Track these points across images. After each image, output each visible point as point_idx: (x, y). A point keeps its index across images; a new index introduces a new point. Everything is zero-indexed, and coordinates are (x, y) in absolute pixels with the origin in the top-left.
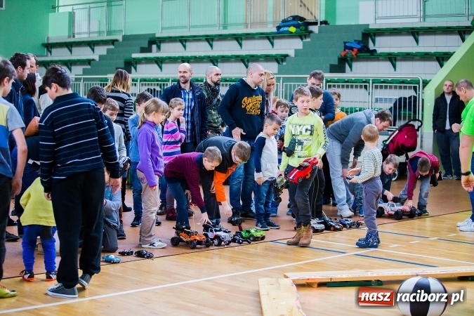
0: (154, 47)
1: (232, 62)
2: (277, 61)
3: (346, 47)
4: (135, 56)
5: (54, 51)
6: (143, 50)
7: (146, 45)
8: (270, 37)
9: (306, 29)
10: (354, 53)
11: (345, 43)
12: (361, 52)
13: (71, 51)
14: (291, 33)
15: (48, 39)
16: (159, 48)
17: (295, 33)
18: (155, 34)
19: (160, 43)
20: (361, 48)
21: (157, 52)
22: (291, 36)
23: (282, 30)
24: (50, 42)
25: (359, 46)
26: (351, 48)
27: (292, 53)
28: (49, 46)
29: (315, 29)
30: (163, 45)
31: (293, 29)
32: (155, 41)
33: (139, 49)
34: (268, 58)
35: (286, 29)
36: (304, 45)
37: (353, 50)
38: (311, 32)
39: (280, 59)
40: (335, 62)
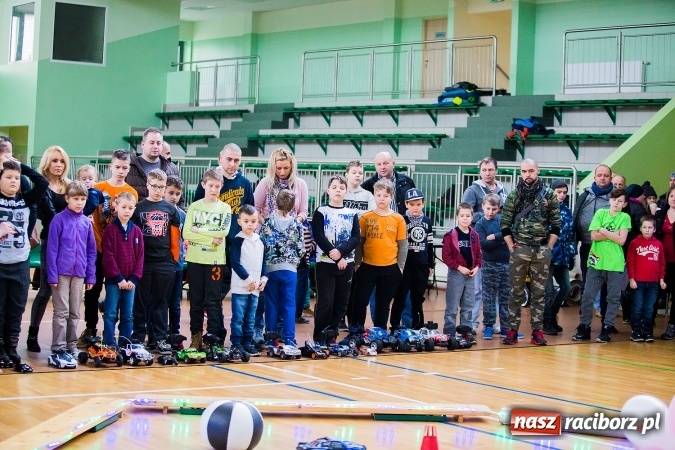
0: (291, 121)
1: (378, 143)
2: (431, 143)
3: (515, 126)
4: (263, 132)
5: (172, 123)
6: (275, 125)
7: (279, 118)
8: (431, 111)
9: (477, 100)
10: (523, 135)
11: (515, 120)
12: (533, 133)
13: (192, 124)
14: (456, 105)
15: (165, 107)
16: (297, 123)
17: (461, 105)
18: (293, 104)
19: (300, 115)
20: (533, 128)
21: (295, 128)
22: (455, 109)
23: (444, 101)
24: (168, 111)
25: (531, 125)
26: (521, 128)
27: (451, 133)
28: (165, 117)
29: (487, 100)
30: (303, 120)
31: (458, 101)
32: (292, 114)
33: (269, 123)
34: (420, 139)
35: (449, 100)
36: (469, 122)
37: (523, 130)
38: (483, 105)
39: (435, 141)
40: (501, 146)
